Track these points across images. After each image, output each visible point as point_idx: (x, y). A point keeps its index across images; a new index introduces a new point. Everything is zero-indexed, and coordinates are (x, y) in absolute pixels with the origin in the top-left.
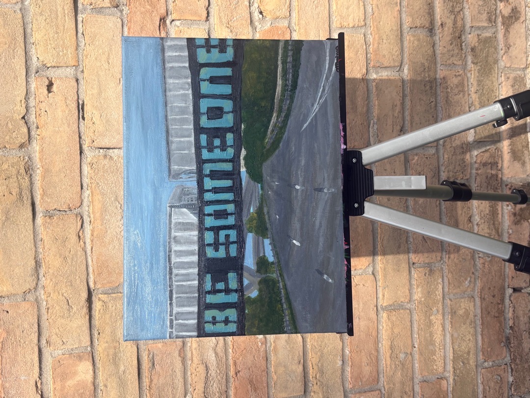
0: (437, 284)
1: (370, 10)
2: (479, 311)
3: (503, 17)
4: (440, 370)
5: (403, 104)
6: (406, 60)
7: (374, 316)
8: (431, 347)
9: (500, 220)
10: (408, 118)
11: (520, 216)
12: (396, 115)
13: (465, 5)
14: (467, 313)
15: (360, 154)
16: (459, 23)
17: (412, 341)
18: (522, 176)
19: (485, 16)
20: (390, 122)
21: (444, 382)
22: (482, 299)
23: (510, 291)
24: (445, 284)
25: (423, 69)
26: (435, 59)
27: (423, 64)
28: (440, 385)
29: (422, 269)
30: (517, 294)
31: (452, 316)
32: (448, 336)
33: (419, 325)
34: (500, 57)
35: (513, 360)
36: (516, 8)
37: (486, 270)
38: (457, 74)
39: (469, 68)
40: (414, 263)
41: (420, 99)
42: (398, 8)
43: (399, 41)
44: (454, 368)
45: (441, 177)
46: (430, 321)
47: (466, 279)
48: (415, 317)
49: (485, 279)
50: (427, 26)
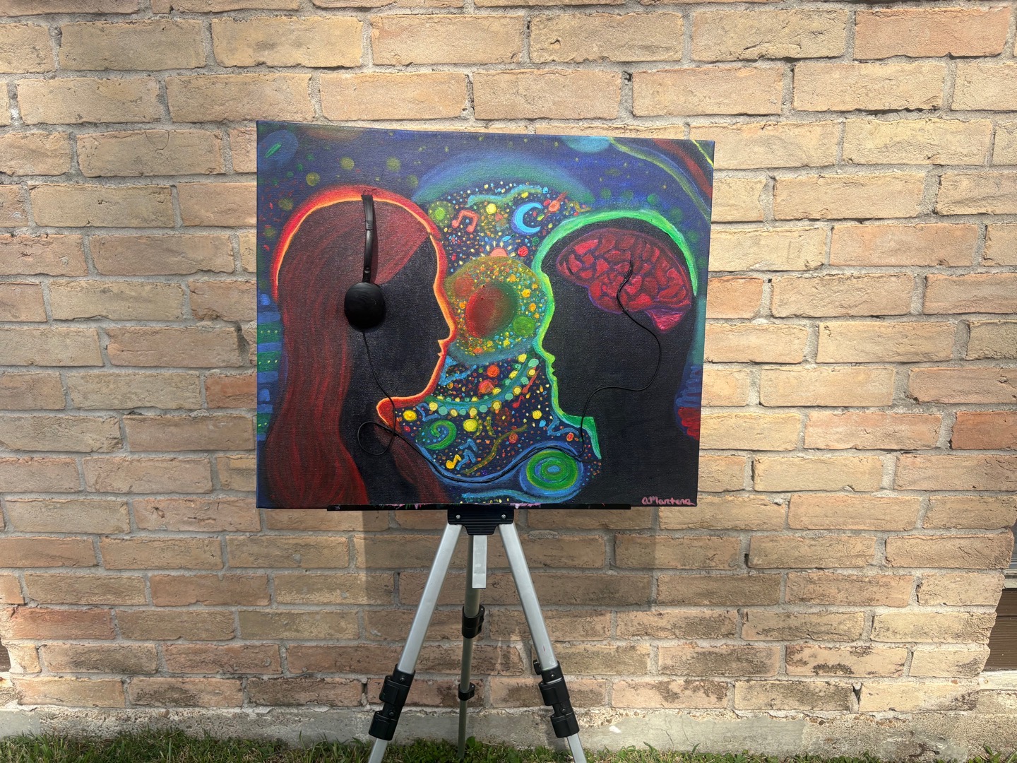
0: (376, 599)
1: (677, 536)
2: (343, 644)
3: (668, 683)
4: (280, 599)
5: (575, 568)
6: (623, 573)
7: (343, 528)
8: (305, 589)
9: (443, 672)
10: (559, 573)
11: (447, 695)
12: (563, 560)
13: (682, 641)
14: (341, 631)
15: (510, 522)
16: (662, 634)
17: (313, 569)
18: (491, 699)
19: (669, 662)
20: (555, 552)
21: (265, 602)
22: (357, 648)
23: (364, 681)
24: (374, 608)
25: (612, 591)
26: (623, 606)
27: (617, 591)
28: (263, 598)
29: (392, 582)
30: (360, 688)
31: (340, 613)
32: (317, 609)
33: (330, 577)
34: (625, 678)
35: (287, 681)
36: (677, 698)
37: (388, 654)
38: (606, 630)
39: (612, 642)
40: (399, 574)
41: (579, 587)
42: (680, 567)
43: (643, 566)
44: (281, 614)
45: (493, 607)
46: (335, 589)
47: (379, 631)
48: (340, 573)
49: (378, 652)
50: (660, 598)
